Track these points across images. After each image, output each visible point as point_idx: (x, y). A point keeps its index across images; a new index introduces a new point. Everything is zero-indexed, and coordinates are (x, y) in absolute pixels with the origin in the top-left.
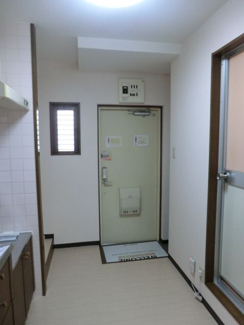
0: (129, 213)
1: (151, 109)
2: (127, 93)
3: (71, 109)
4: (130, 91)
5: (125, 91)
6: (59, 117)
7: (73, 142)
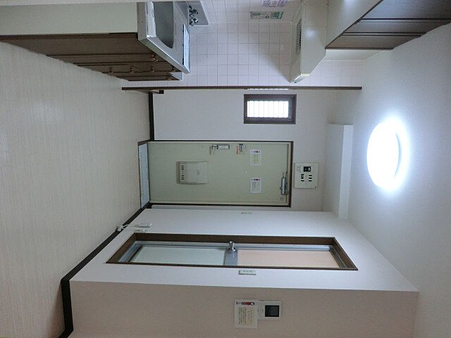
0: (181, 171)
1: (288, 196)
2: (305, 171)
3: (289, 115)
4: (306, 174)
5: (306, 169)
6: (281, 102)
7: (256, 116)
